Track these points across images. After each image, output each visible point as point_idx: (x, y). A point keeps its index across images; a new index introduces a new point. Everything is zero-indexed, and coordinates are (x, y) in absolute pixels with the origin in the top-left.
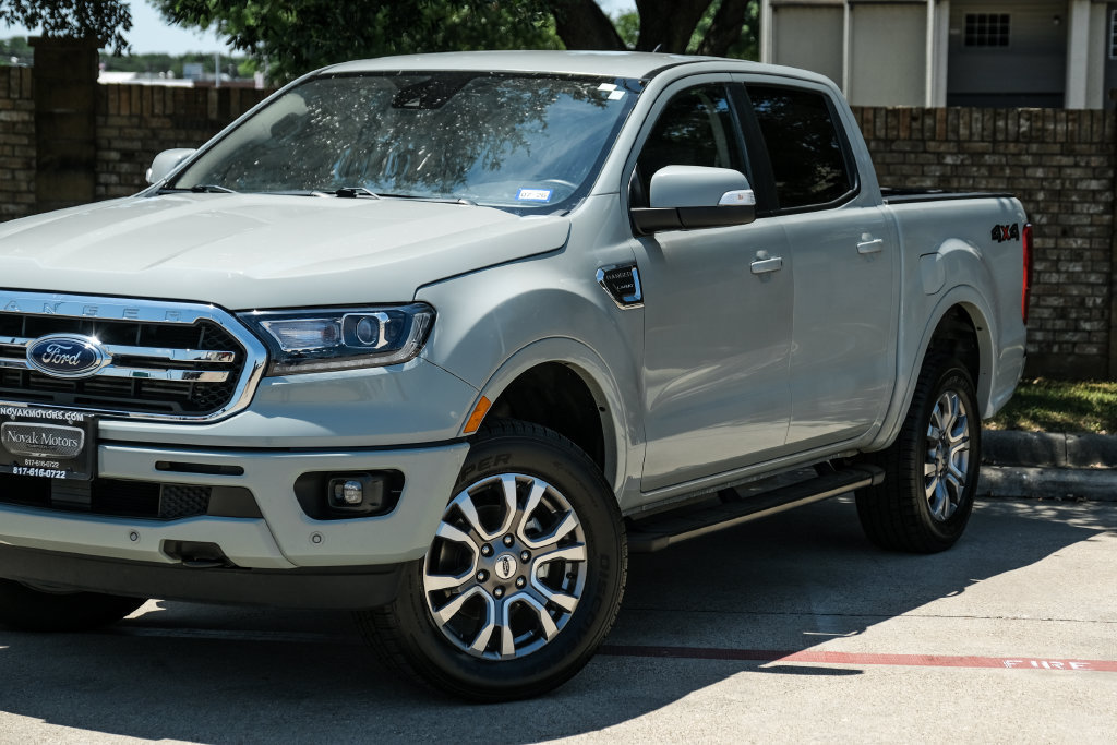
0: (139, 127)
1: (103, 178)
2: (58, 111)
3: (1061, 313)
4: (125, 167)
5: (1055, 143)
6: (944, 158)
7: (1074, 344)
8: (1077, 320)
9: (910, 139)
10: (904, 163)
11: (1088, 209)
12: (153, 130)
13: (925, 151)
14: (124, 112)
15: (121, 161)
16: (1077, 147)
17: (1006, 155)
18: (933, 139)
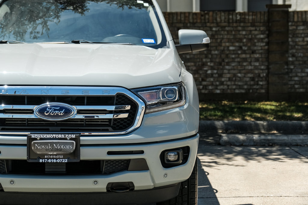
3: (252, 79)
5: (249, 22)
6: (212, 28)
7: (257, 89)
8: (258, 81)
9: (201, 22)
11: (260, 44)
13: (206, 26)
16: (256, 24)
17: (233, 27)
18: (208, 22)
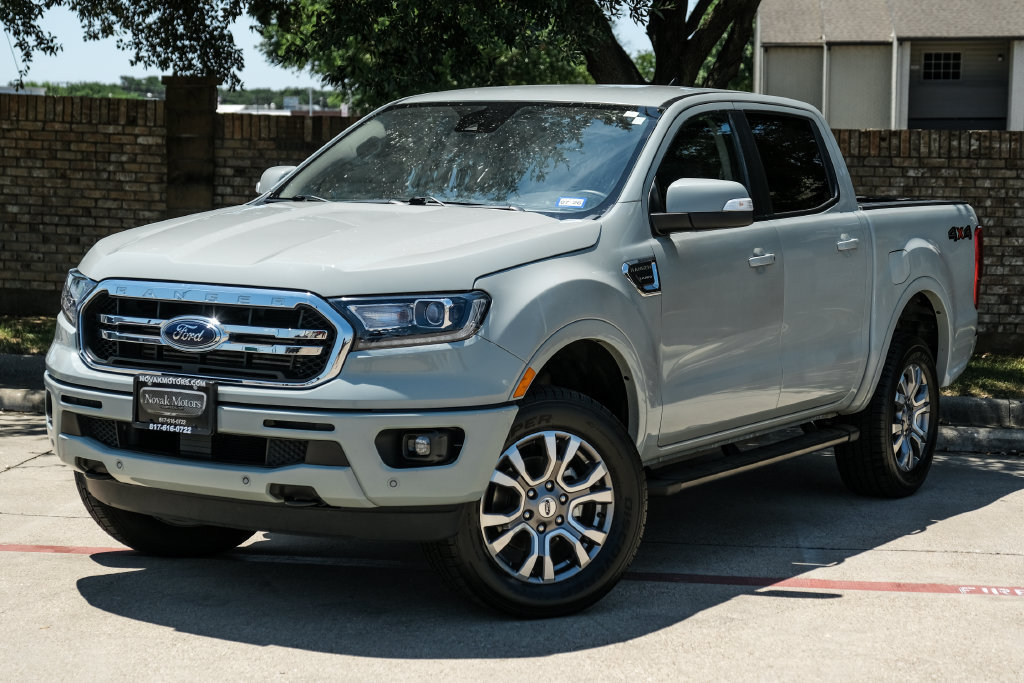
0: (249, 148)
1: (220, 190)
2: (184, 135)
3: (1005, 299)
4: (238, 181)
5: (1000, 159)
6: (907, 172)
7: (1016, 325)
9: (879, 156)
10: (874, 176)
12: (259, 150)
13: (892, 166)
14: (238, 136)
15: (234, 176)
16: (1019, 163)
17: (959, 169)
18: (898, 156)
